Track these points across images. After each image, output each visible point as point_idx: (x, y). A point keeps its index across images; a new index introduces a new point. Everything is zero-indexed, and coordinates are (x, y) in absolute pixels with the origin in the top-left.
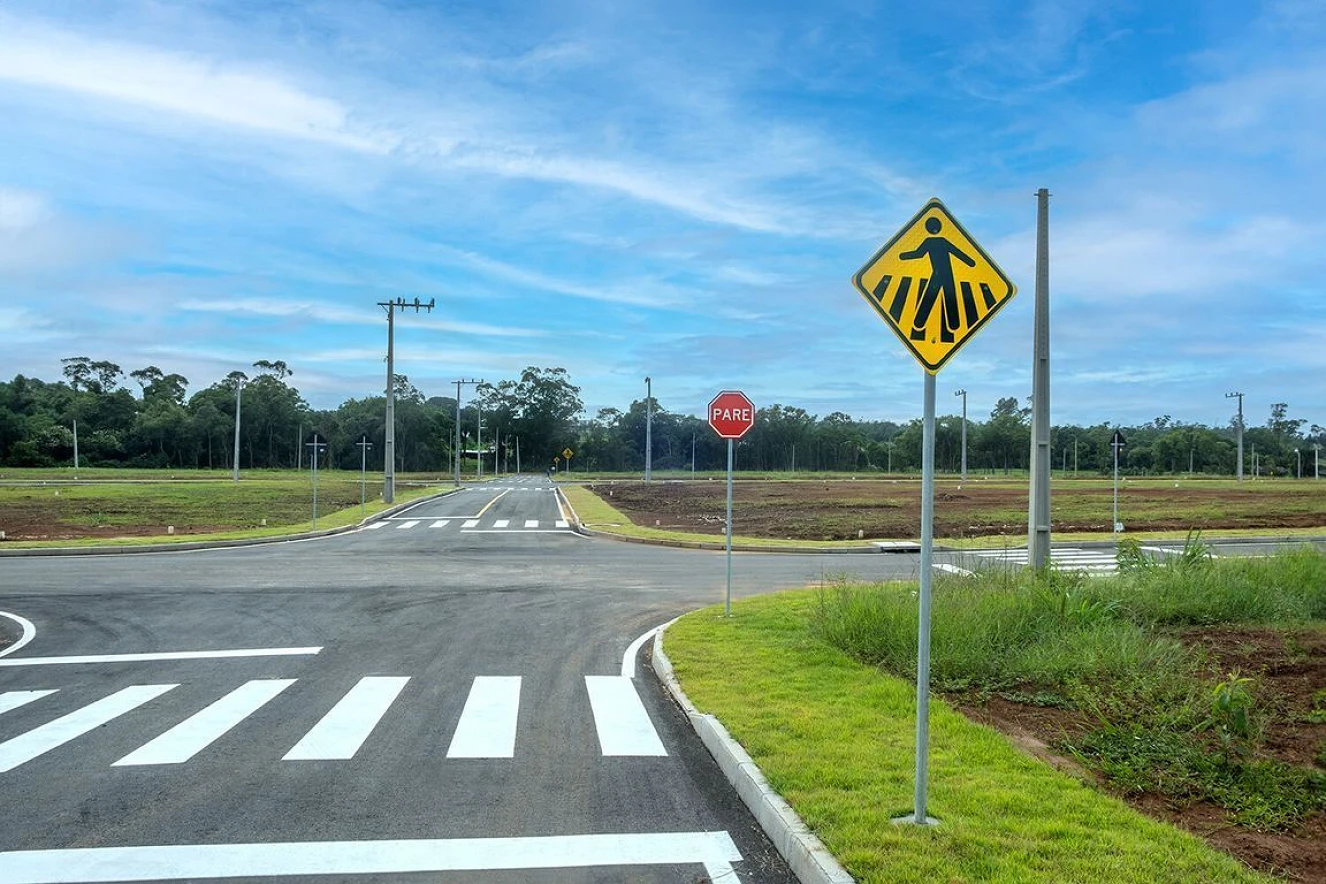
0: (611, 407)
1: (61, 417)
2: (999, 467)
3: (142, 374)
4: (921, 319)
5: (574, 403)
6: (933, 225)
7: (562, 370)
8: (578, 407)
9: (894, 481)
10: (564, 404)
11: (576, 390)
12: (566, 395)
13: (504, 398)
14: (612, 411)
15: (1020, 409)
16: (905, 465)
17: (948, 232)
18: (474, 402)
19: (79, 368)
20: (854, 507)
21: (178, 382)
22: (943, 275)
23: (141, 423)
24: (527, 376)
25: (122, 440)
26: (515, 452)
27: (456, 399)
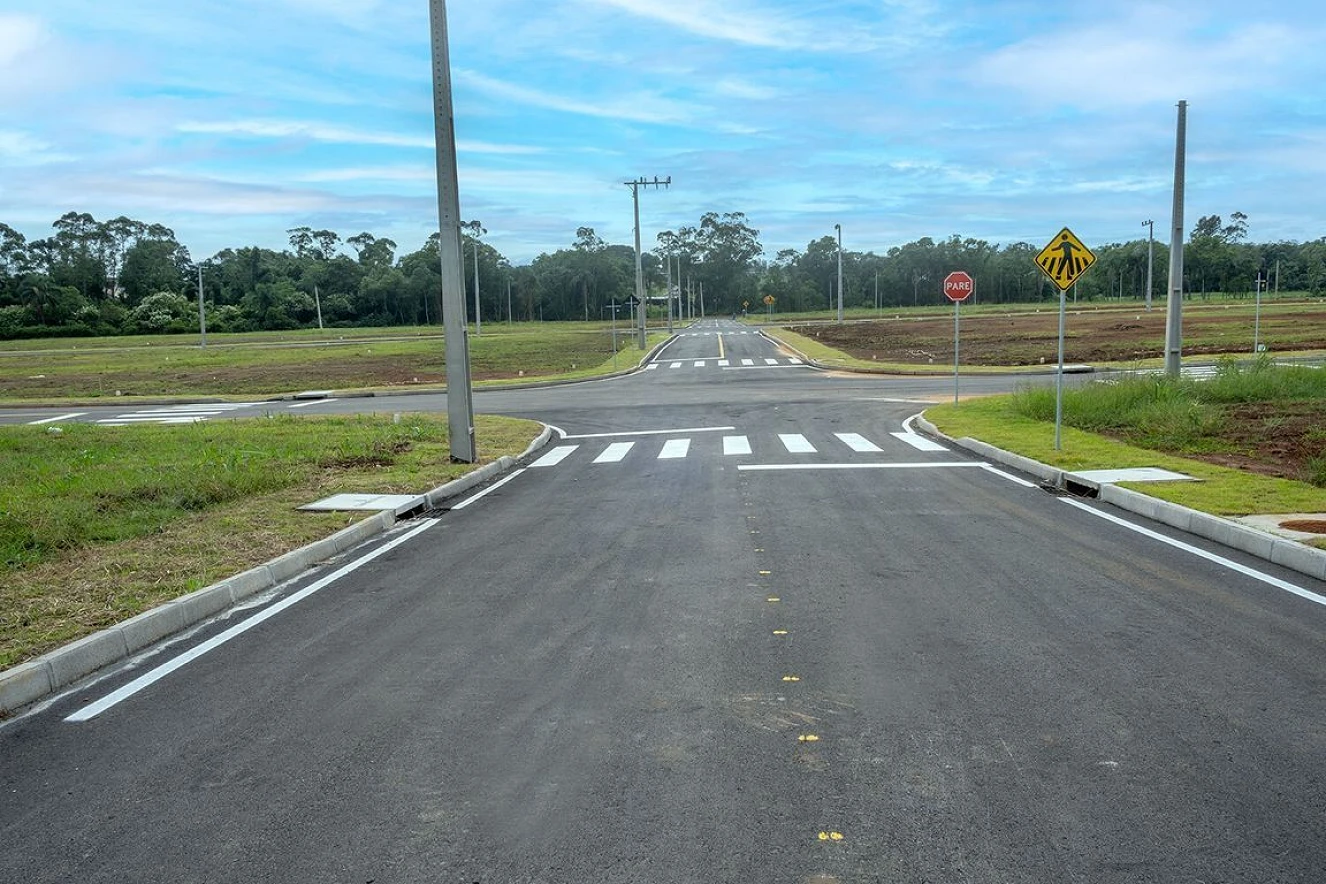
0: (789, 248)
1: (298, 284)
2: (1198, 291)
3: (356, 240)
4: (1059, 273)
5: (753, 247)
6: (1065, 237)
7: (740, 214)
8: (757, 250)
9: (1078, 313)
10: (744, 248)
11: (754, 233)
12: (744, 239)
13: (685, 245)
14: (791, 252)
15: (1224, 228)
16: (1093, 294)
17: (1070, 240)
18: (656, 250)
19: (302, 238)
20: (1037, 338)
21: (388, 246)
22: (1068, 256)
23: (366, 286)
24: (706, 222)
25: (350, 301)
26: (698, 297)
27: (633, 246)
